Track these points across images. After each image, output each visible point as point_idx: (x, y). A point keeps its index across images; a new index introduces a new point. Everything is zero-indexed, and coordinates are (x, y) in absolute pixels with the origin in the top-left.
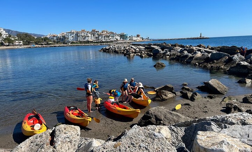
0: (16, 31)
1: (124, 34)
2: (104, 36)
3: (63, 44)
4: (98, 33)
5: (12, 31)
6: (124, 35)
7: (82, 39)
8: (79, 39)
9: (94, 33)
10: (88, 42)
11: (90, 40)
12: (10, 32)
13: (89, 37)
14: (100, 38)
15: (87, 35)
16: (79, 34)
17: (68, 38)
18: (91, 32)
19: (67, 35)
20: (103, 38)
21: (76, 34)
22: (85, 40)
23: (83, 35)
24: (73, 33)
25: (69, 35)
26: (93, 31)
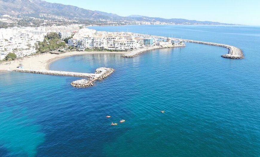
1: (149, 39)
2: (121, 43)
3: (76, 51)
5: (79, 8)
9: (110, 39)
11: (105, 47)
13: (105, 44)
14: (116, 45)
15: (103, 41)
16: (95, 39)
17: (85, 43)
18: (108, 38)
19: (84, 40)
20: (119, 46)
21: (92, 40)
22: (100, 46)
23: (98, 41)
24: (90, 38)
25: (86, 40)
26: (110, 37)
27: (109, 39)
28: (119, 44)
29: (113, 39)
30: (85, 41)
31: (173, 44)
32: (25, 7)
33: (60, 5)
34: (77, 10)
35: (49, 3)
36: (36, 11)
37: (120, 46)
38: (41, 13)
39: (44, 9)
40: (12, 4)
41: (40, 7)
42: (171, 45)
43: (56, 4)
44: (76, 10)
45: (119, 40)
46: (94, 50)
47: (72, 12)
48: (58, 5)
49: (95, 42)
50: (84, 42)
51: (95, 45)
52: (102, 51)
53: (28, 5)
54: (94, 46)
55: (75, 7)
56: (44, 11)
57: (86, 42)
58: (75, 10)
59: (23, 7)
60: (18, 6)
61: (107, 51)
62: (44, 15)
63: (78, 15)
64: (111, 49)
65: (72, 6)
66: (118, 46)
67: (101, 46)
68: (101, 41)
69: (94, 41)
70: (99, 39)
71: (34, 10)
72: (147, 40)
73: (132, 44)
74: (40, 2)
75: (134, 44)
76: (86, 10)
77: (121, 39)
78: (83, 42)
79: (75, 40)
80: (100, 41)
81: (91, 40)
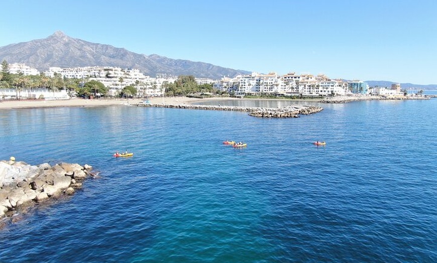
0: (218, 67)
1: (359, 82)
2: (309, 86)
3: (230, 97)
4: (297, 79)
5: (213, 66)
6: (357, 84)
7: (266, 89)
8: (260, 89)
9: (290, 78)
10: (276, 95)
11: (280, 91)
12: (211, 67)
13: (280, 87)
14: (301, 88)
15: (276, 82)
16: (263, 80)
17: (243, 86)
18: (285, 78)
19: (243, 81)
20: (306, 90)
21: (257, 80)
22: (271, 91)
23: (268, 81)
24: (253, 78)
25: (246, 81)
26: (289, 76)
27: (287, 78)
28: (307, 87)
29: (295, 78)
30: (245, 83)
31: (405, 94)
32: (137, 65)
33: (186, 62)
34: (212, 69)
35: (171, 60)
36: (152, 70)
37: (308, 90)
38: (159, 72)
39: (163, 67)
40: (121, 60)
41: (158, 65)
42: (402, 96)
43: (180, 61)
44: (210, 69)
45: (306, 80)
46: (261, 96)
47: (203, 72)
48: (184, 62)
49: (263, 83)
50: (243, 84)
51: (262, 88)
52: (275, 98)
53: (142, 62)
54: (261, 91)
55: (208, 64)
56: (163, 70)
57: (247, 84)
58: (208, 69)
59: (135, 65)
60: (128, 63)
61: (284, 98)
62: (163, 75)
63: (212, 76)
64: (293, 95)
65: (204, 63)
66: (304, 90)
67: (273, 91)
68: (273, 82)
69: (261, 81)
70: (269, 79)
71: (149, 69)
72: (355, 84)
73: (330, 87)
74: (158, 59)
75: (334, 87)
76: (225, 69)
77: (310, 79)
78: (241, 84)
79: (225, 83)
80: (271, 82)
81: (255, 81)
